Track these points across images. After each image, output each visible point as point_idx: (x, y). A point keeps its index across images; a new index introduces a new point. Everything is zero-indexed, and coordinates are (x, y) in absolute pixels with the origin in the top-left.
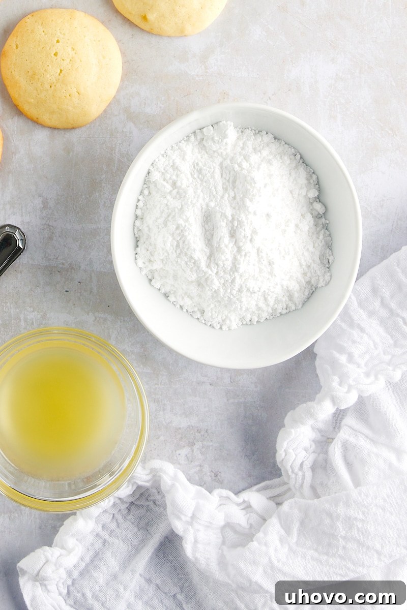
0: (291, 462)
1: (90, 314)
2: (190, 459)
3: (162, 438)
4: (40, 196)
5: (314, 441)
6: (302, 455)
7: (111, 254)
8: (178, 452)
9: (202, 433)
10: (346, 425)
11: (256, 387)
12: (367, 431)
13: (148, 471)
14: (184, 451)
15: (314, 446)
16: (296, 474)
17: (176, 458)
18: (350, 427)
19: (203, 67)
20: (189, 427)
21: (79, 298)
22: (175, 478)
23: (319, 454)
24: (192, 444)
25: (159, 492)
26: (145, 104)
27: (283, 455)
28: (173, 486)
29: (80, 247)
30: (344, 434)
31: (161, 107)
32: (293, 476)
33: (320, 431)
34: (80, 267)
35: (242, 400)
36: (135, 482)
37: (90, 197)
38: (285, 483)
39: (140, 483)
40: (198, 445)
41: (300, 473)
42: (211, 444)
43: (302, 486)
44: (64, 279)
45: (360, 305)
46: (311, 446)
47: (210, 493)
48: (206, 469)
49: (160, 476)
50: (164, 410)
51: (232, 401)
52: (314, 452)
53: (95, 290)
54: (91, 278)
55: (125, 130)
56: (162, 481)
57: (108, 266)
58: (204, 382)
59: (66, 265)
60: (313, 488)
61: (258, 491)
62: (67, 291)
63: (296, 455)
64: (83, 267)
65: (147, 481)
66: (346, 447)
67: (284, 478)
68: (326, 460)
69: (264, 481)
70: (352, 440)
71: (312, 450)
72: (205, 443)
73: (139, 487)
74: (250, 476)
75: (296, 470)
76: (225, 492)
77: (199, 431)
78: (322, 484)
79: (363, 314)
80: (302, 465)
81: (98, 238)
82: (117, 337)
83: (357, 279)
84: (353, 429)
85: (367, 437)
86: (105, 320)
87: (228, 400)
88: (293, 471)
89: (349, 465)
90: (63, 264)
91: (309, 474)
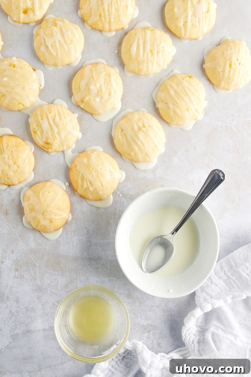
0: (188, 340)
1: (107, 277)
2: (148, 338)
3: (137, 329)
4: (86, 228)
5: (198, 331)
6: (193, 337)
7: (115, 253)
8: (143, 335)
9: (153, 327)
10: (213, 325)
11: (176, 308)
12: (222, 327)
13: (131, 344)
14: (146, 335)
15: (198, 333)
16: (191, 345)
17: (142, 337)
18: (215, 325)
19: (154, 175)
20: (148, 324)
21: (102, 271)
22: (143, 348)
23: (201, 337)
24: (149, 332)
25: (136, 352)
26: (129, 190)
27: (184, 337)
28: (142, 350)
29: (103, 250)
30: (212, 329)
31: (136, 192)
32: (190, 346)
33: (200, 327)
34: (102, 258)
35: (170, 313)
36: (125, 348)
37: (107, 229)
38: (187, 349)
39: (128, 348)
40: (152, 332)
41: (193, 345)
42: (157, 331)
43: (194, 350)
44: (96, 263)
45: (215, 274)
46: (197, 333)
47: (157, 354)
48: (155, 342)
49: (137, 347)
50: (137, 317)
51: (165, 314)
52: (198, 336)
53: (109, 267)
54: (107, 262)
55: (121, 201)
56: (137, 349)
57: (114, 258)
58: (154, 306)
59: (97, 257)
60: (199, 351)
61: (176, 352)
62: (97, 268)
63: (190, 337)
64: (104, 258)
65: (131, 348)
66: (213, 334)
67: (187, 347)
68: (204, 339)
69: (179, 348)
70: (216, 331)
71: (197, 335)
72: (154, 331)
73: (127, 350)
74: (173, 345)
75: (191, 343)
76: (163, 354)
77: (152, 326)
78: (202, 349)
79: (217, 278)
80: (193, 341)
81: (110, 246)
82: (118, 287)
83: (217, 262)
84: (216, 326)
85: (222, 329)
86: (113, 280)
87: (164, 313)
88: (190, 344)
89: (214, 341)
90: (95, 257)
91: (196, 345)
